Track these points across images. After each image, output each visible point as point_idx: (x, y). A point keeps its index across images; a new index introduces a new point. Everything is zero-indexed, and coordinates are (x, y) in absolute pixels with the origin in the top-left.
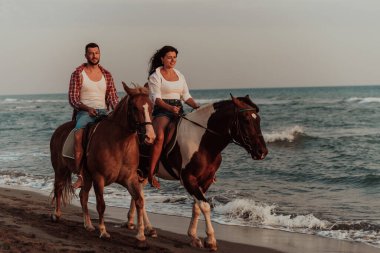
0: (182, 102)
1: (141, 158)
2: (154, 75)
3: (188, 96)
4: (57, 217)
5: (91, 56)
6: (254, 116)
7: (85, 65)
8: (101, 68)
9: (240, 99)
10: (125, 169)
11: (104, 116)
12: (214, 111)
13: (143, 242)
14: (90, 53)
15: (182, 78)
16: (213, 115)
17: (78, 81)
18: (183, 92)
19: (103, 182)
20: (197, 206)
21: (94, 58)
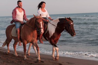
0: (47, 18)
1: (38, 35)
2: (39, 10)
3: (49, 16)
4: (8, 53)
5: (20, 5)
6: (72, 23)
7: (17, 7)
8: (22, 8)
9: (67, 18)
10: (34, 38)
11: (24, 23)
12: (59, 21)
13: (40, 60)
14: (19, 4)
15: (46, 11)
16: (59, 22)
17: (16, 12)
18: (47, 15)
19: (26, 42)
20: (54, 48)
21: (21, 5)
